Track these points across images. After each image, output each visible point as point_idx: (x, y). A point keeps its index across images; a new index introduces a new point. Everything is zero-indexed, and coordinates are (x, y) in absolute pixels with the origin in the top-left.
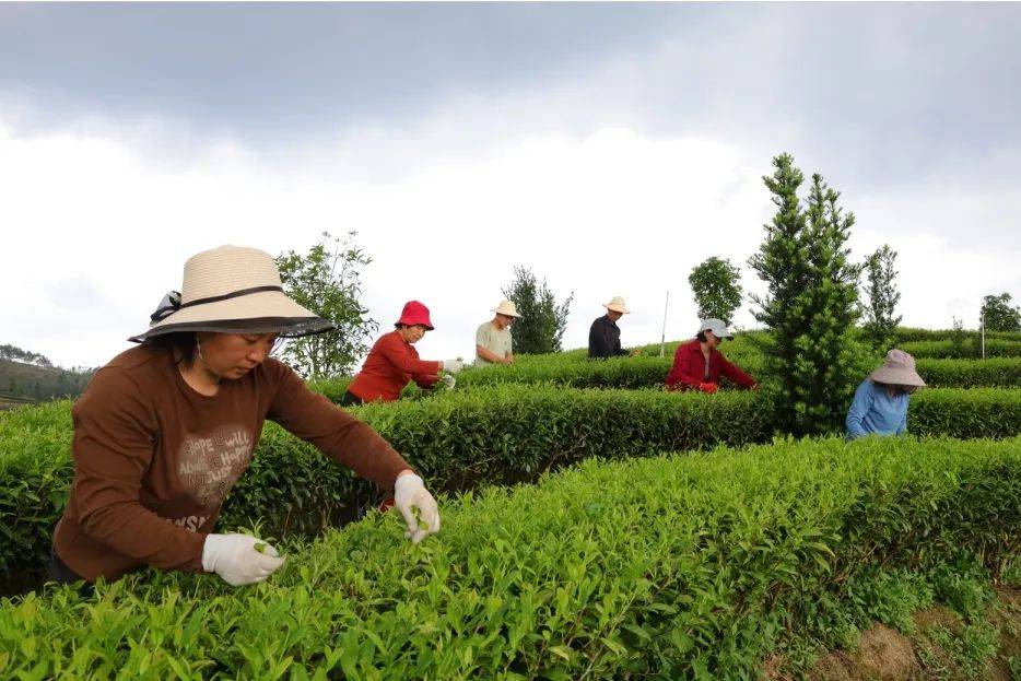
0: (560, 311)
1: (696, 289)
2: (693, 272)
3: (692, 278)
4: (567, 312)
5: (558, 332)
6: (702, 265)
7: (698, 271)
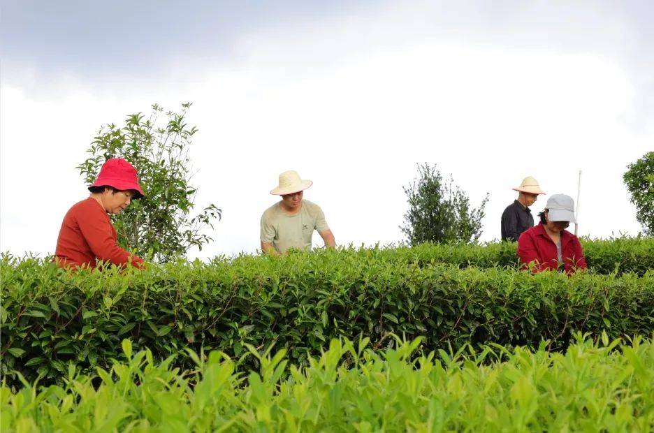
0: (475, 214)
1: (631, 189)
2: (628, 170)
3: (626, 177)
4: (482, 215)
5: (473, 236)
6: (639, 161)
7: (634, 168)
